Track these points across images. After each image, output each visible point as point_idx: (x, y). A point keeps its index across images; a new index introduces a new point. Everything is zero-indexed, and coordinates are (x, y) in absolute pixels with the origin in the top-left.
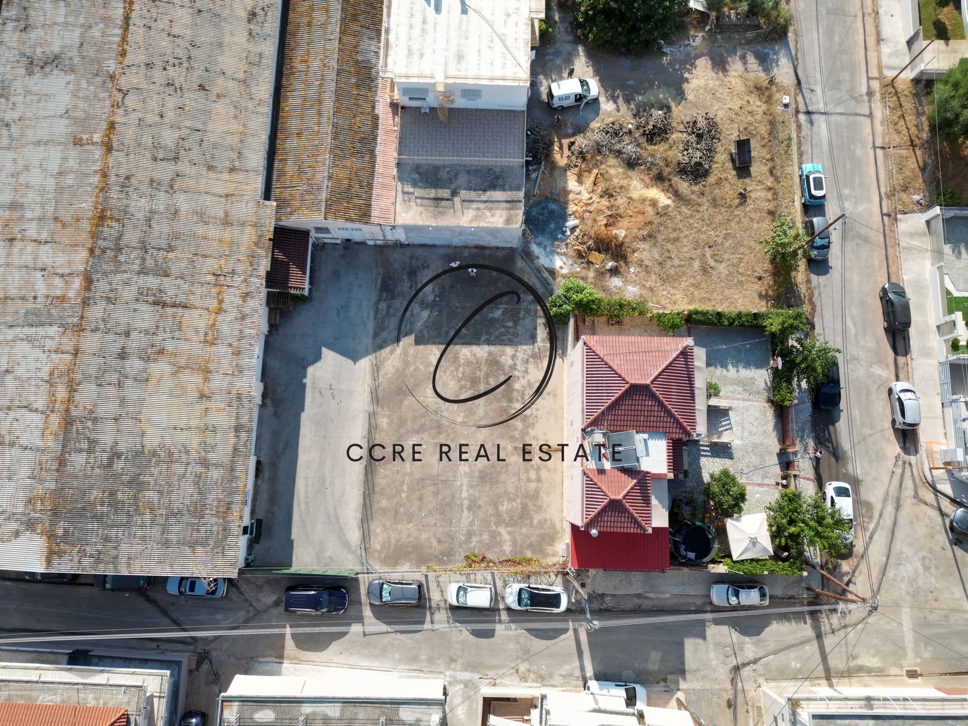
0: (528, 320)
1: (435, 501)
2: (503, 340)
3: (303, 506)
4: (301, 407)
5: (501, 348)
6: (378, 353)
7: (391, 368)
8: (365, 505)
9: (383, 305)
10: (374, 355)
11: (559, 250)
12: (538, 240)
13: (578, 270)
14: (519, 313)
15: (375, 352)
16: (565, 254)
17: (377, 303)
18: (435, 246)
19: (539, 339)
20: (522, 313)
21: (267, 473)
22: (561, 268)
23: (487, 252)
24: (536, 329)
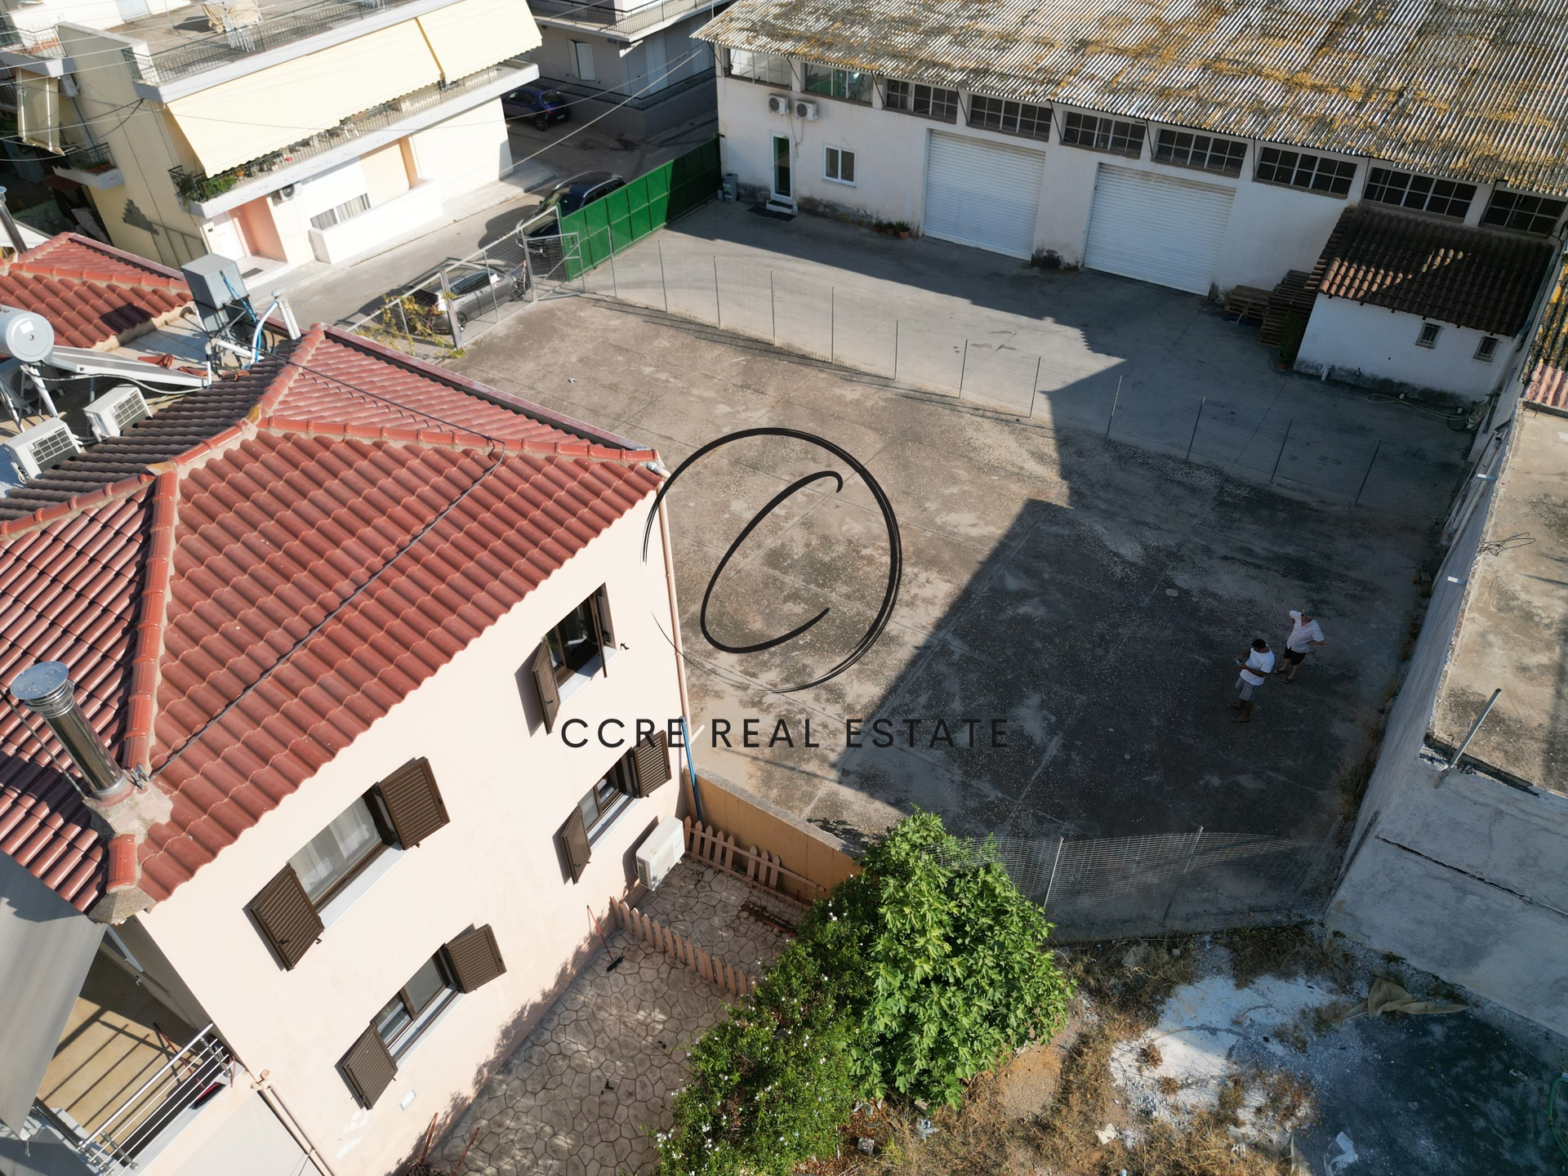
2: (914, 692)
8: (690, 322)
9: (1206, 480)
10: (1050, 425)
15: (1058, 430)
17: (1218, 472)
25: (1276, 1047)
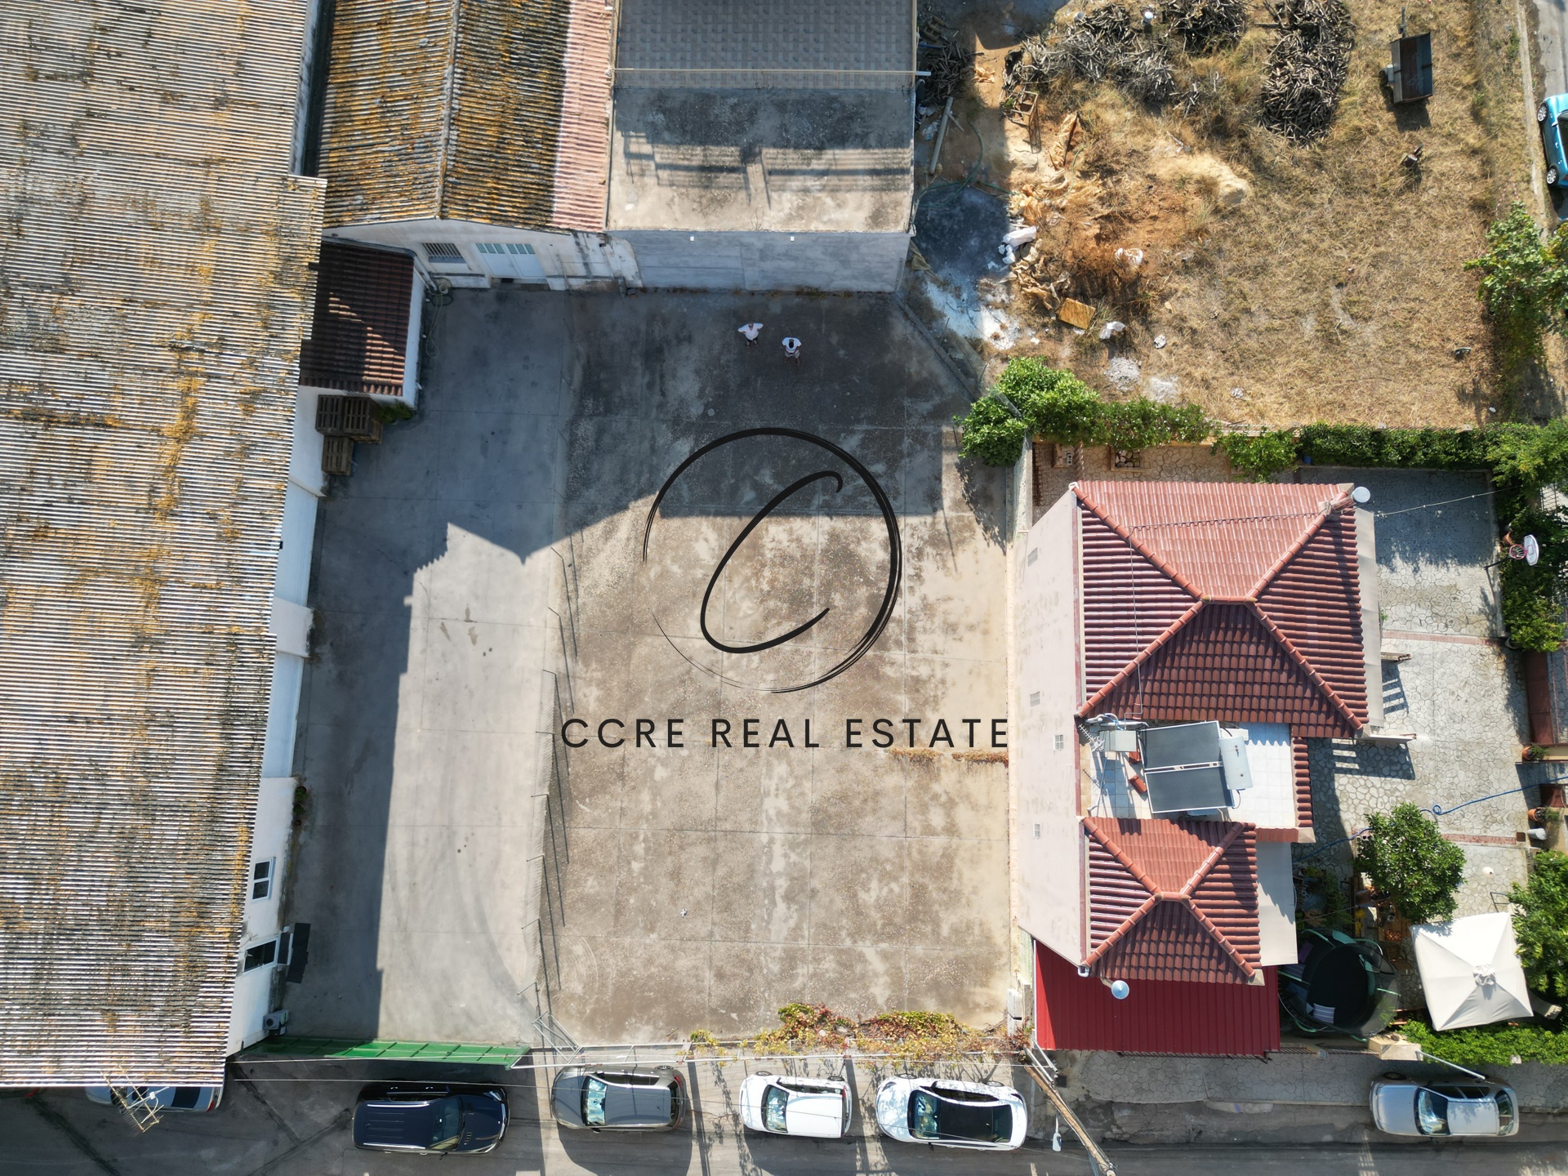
0: (921, 458)
1: (708, 880)
2: (864, 506)
3: (403, 893)
4: (399, 663)
5: (858, 522)
6: (577, 537)
7: (606, 572)
8: (546, 889)
9: (586, 428)
10: (566, 541)
11: (989, 297)
12: (940, 276)
13: (1036, 341)
14: (900, 441)
15: (569, 534)
16: (1005, 307)
17: (573, 423)
18: (704, 291)
19: (947, 502)
20: (907, 441)
21: (320, 817)
22: (996, 337)
23: (825, 303)
24: (939, 479)
25: (965, 296)
